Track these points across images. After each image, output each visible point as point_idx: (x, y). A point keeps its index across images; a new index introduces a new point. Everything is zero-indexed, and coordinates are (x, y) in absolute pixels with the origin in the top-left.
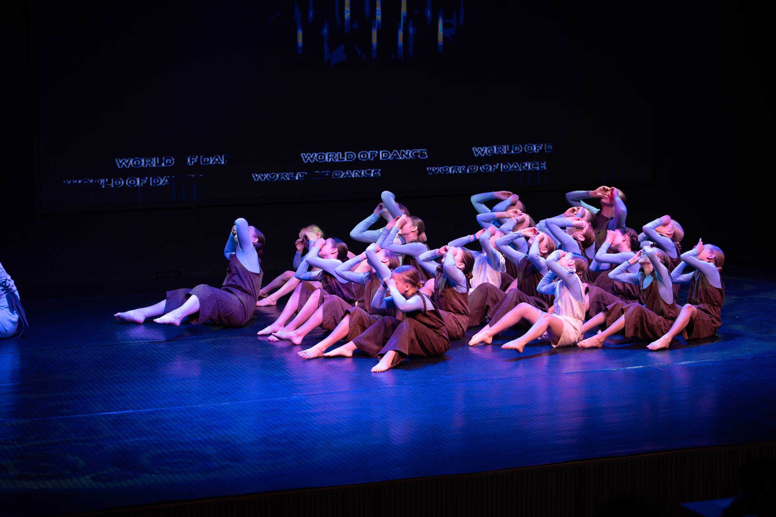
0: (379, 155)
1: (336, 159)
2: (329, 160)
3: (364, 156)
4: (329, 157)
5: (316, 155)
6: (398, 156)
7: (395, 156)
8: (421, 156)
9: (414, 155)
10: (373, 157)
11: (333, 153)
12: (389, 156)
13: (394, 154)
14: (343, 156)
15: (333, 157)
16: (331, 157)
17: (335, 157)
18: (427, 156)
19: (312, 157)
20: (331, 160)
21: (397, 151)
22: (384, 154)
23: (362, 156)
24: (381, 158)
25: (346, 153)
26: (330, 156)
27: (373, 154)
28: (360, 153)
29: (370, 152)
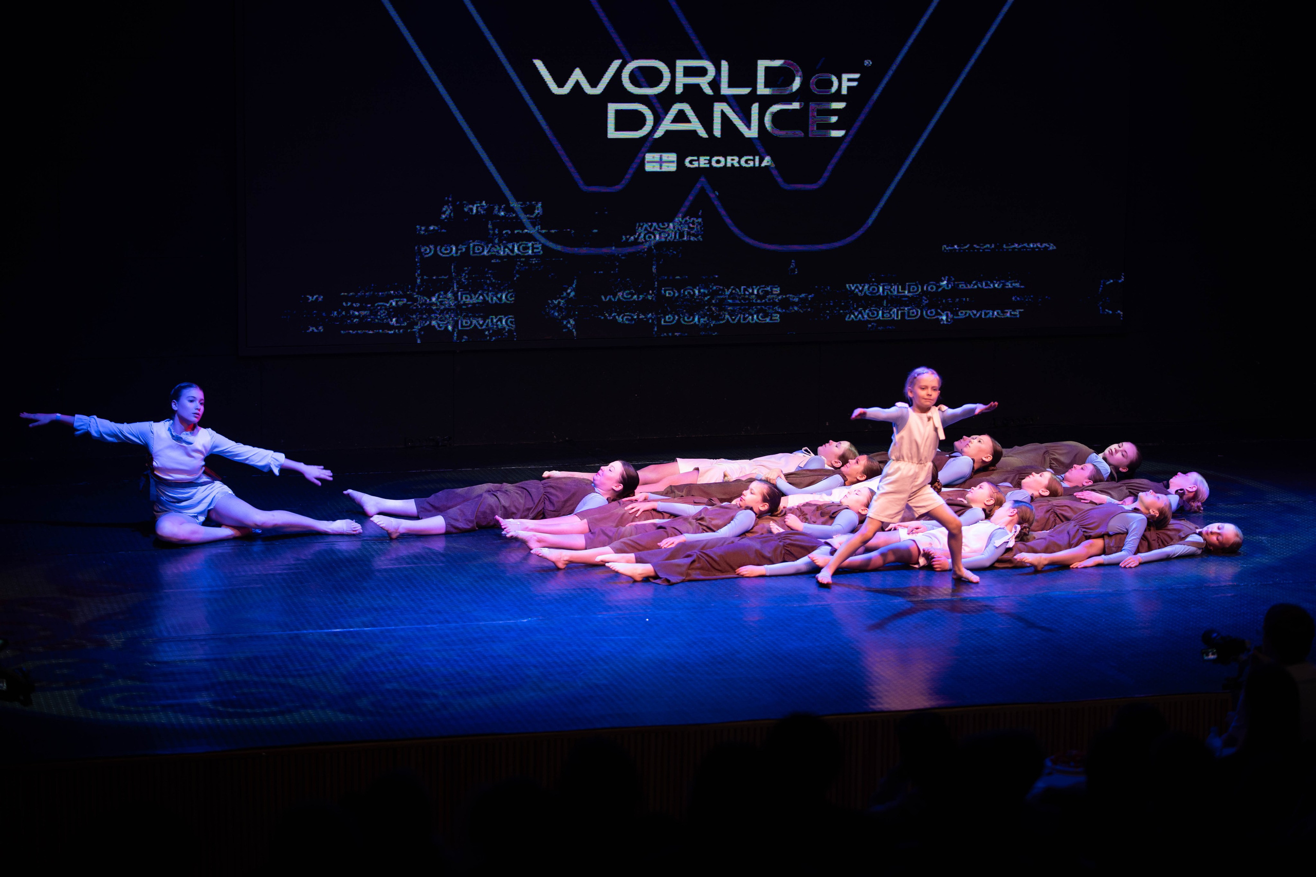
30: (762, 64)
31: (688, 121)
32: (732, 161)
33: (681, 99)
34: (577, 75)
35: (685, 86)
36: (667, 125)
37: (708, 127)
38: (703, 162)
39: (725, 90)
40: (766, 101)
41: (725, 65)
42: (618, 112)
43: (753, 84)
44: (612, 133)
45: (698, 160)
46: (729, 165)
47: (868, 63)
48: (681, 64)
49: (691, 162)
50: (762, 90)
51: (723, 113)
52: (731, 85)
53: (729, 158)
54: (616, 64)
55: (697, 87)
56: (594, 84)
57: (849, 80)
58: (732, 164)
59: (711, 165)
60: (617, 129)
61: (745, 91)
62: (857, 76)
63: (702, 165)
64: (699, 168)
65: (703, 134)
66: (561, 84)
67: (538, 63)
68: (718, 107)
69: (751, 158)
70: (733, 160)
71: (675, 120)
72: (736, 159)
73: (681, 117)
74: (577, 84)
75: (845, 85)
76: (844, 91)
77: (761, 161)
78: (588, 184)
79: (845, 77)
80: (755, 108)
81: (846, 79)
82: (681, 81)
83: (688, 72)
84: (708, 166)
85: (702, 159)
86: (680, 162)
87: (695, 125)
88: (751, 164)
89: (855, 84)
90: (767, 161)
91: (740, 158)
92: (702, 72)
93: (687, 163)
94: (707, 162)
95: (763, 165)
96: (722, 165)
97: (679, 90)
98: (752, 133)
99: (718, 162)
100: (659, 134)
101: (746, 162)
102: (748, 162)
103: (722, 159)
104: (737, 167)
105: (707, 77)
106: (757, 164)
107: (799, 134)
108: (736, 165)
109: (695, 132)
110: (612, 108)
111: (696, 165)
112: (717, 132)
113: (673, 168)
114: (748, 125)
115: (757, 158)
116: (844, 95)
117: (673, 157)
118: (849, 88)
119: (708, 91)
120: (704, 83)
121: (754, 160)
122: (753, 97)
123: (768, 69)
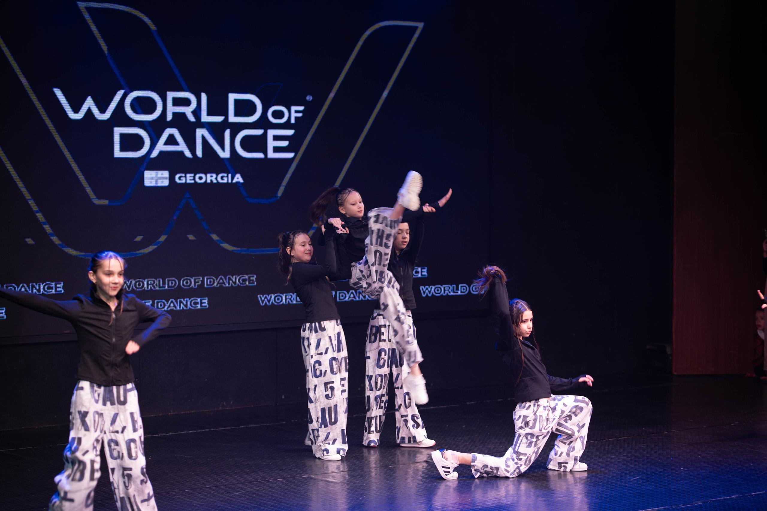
0: (203, 282)
1: (156, 286)
2: (148, 288)
3: (187, 283)
4: (148, 285)
5: (133, 282)
6: (224, 283)
7: (221, 283)
8: (249, 283)
9: (241, 282)
10: (197, 284)
11: (154, 279)
12: (214, 283)
13: (219, 280)
14: (164, 283)
15: (153, 285)
16: (151, 284)
17: (155, 285)
18: (255, 283)
19: (129, 284)
20: (151, 288)
21: (223, 277)
22: (209, 281)
23: (185, 283)
24: (206, 285)
25: (167, 280)
26: (149, 283)
27: (197, 280)
28: (183, 279)
29: (193, 278)
30: (232, 97)
31: (176, 143)
32: (210, 178)
33: (171, 125)
34: (89, 103)
35: (175, 114)
36: (161, 146)
37: (193, 149)
38: (189, 178)
39: (205, 118)
40: (236, 128)
41: (204, 97)
42: (122, 136)
43: (225, 113)
44: (118, 153)
45: (185, 177)
46: (209, 181)
47: (309, 98)
48: (171, 95)
49: (180, 178)
50: (233, 119)
51: (204, 138)
52: (209, 114)
53: (209, 175)
54: (120, 94)
55: (183, 115)
56: (103, 111)
57: (297, 112)
58: (211, 181)
59: (195, 182)
60: (122, 149)
61: (219, 119)
62: (301, 108)
63: (188, 181)
64: (186, 184)
65: (188, 154)
66: (76, 110)
67: (58, 92)
68: (200, 132)
69: (226, 175)
70: (212, 176)
71: (166, 143)
72: (214, 175)
73: (171, 140)
74: (89, 111)
75: (294, 115)
76: (293, 121)
77: (232, 179)
78: (99, 197)
79: (294, 108)
80: (227, 133)
81: (294, 111)
82: (171, 109)
83: (177, 102)
84: (193, 182)
85: (188, 176)
86: (172, 178)
87: (182, 147)
88: (225, 180)
89: (300, 115)
90: (238, 178)
91: (217, 175)
92: (186, 102)
93: (177, 180)
94: (192, 178)
95: (234, 181)
96: (203, 181)
97: (169, 117)
98: (225, 154)
99: (201, 178)
100: (154, 154)
101: (222, 178)
102: (223, 179)
103: (203, 176)
104: (215, 183)
105: (191, 105)
106: (230, 181)
107: (260, 155)
108: (215, 181)
109: (182, 153)
110: (118, 131)
111: (183, 181)
112: (199, 153)
113: (166, 183)
114: (223, 147)
115: (230, 175)
116: (293, 124)
117: (166, 174)
118: (296, 118)
119: (192, 119)
120: (188, 111)
121: (227, 176)
122: (226, 124)
123: (236, 101)
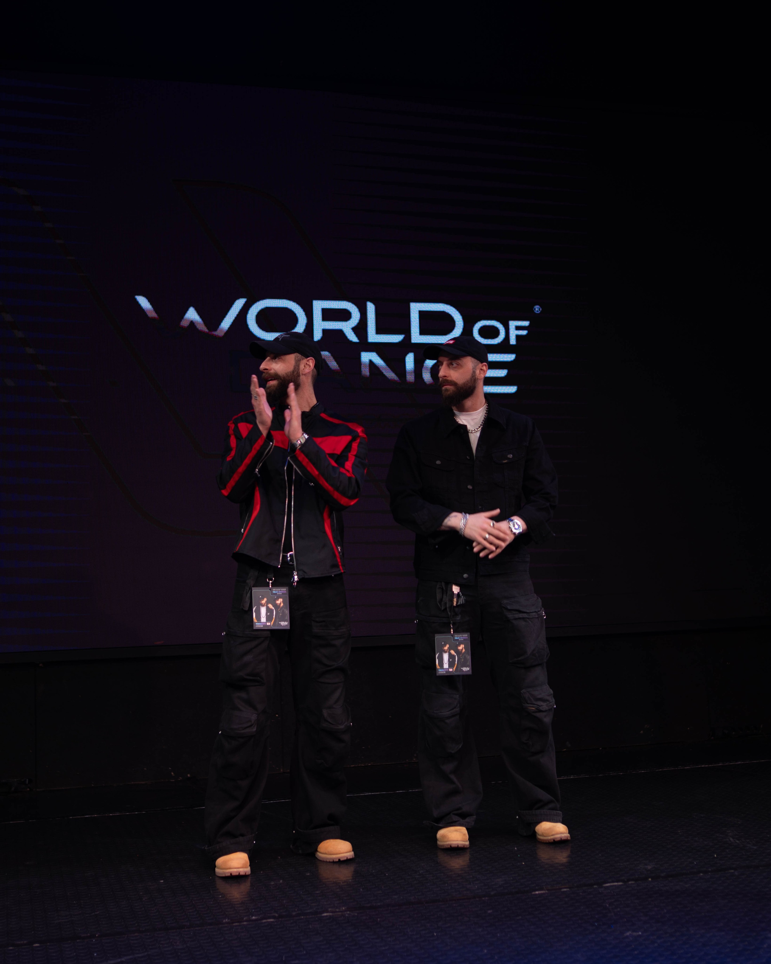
30: (416, 308)
34: (192, 316)
35: (325, 332)
39: (373, 337)
41: (371, 308)
43: (405, 330)
47: (537, 309)
48: (318, 306)
50: (416, 337)
51: (372, 365)
52: (379, 331)
54: (239, 304)
55: (340, 333)
56: (213, 326)
57: (518, 328)
61: (396, 338)
62: (526, 323)
67: (142, 301)
68: (367, 357)
74: (192, 327)
75: (513, 333)
76: (513, 341)
79: (513, 324)
80: (410, 358)
81: (514, 327)
82: (320, 326)
83: (328, 315)
89: (524, 333)
92: (345, 315)
97: (318, 336)
105: (352, 320)
116: (513, 345)
118: (518, 337)
119: (353, 338)
120: (347, 328)
122: (407, 345)
123: (422, 314)
